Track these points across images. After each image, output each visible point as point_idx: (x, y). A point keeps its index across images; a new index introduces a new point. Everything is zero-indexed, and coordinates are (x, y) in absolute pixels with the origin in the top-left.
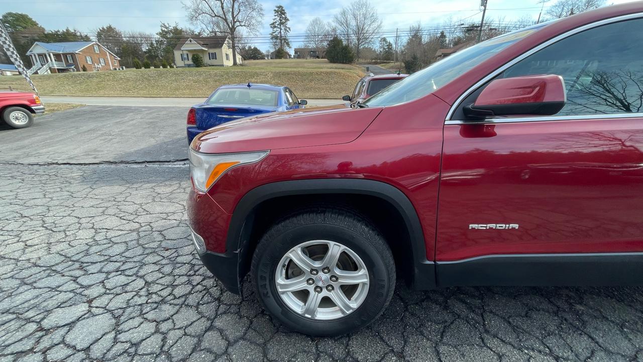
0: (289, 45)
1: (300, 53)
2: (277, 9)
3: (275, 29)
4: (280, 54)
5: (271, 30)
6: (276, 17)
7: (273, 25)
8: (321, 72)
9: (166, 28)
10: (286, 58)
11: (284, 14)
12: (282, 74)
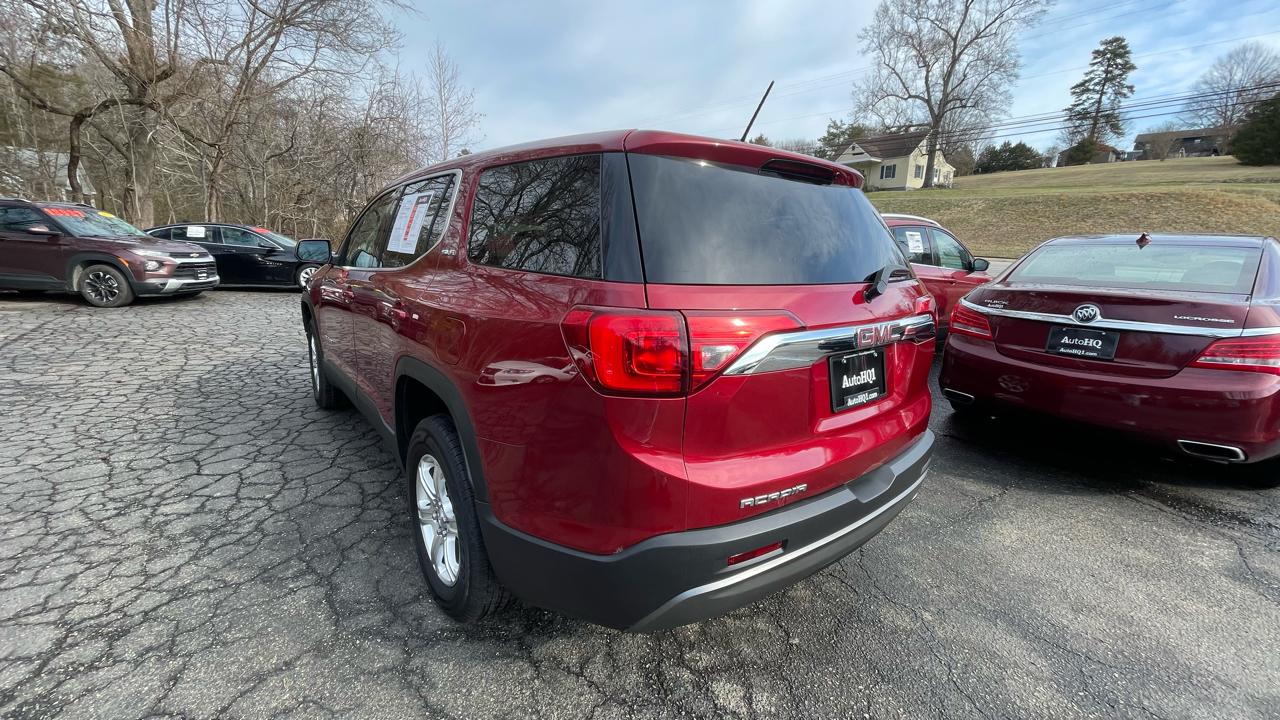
0: (1118, 128)
1: (1150, 147)
2: (1102, 48)
3: (1084, 97)
4: (1082, 153)
5: (1071, 100)
6: (1095, 67)
7: (1082, 88)
8: (1132, 195)
9: (837, 128)
10: (1105, 160)
11: (1121, 56)
12: (1010, 204)
